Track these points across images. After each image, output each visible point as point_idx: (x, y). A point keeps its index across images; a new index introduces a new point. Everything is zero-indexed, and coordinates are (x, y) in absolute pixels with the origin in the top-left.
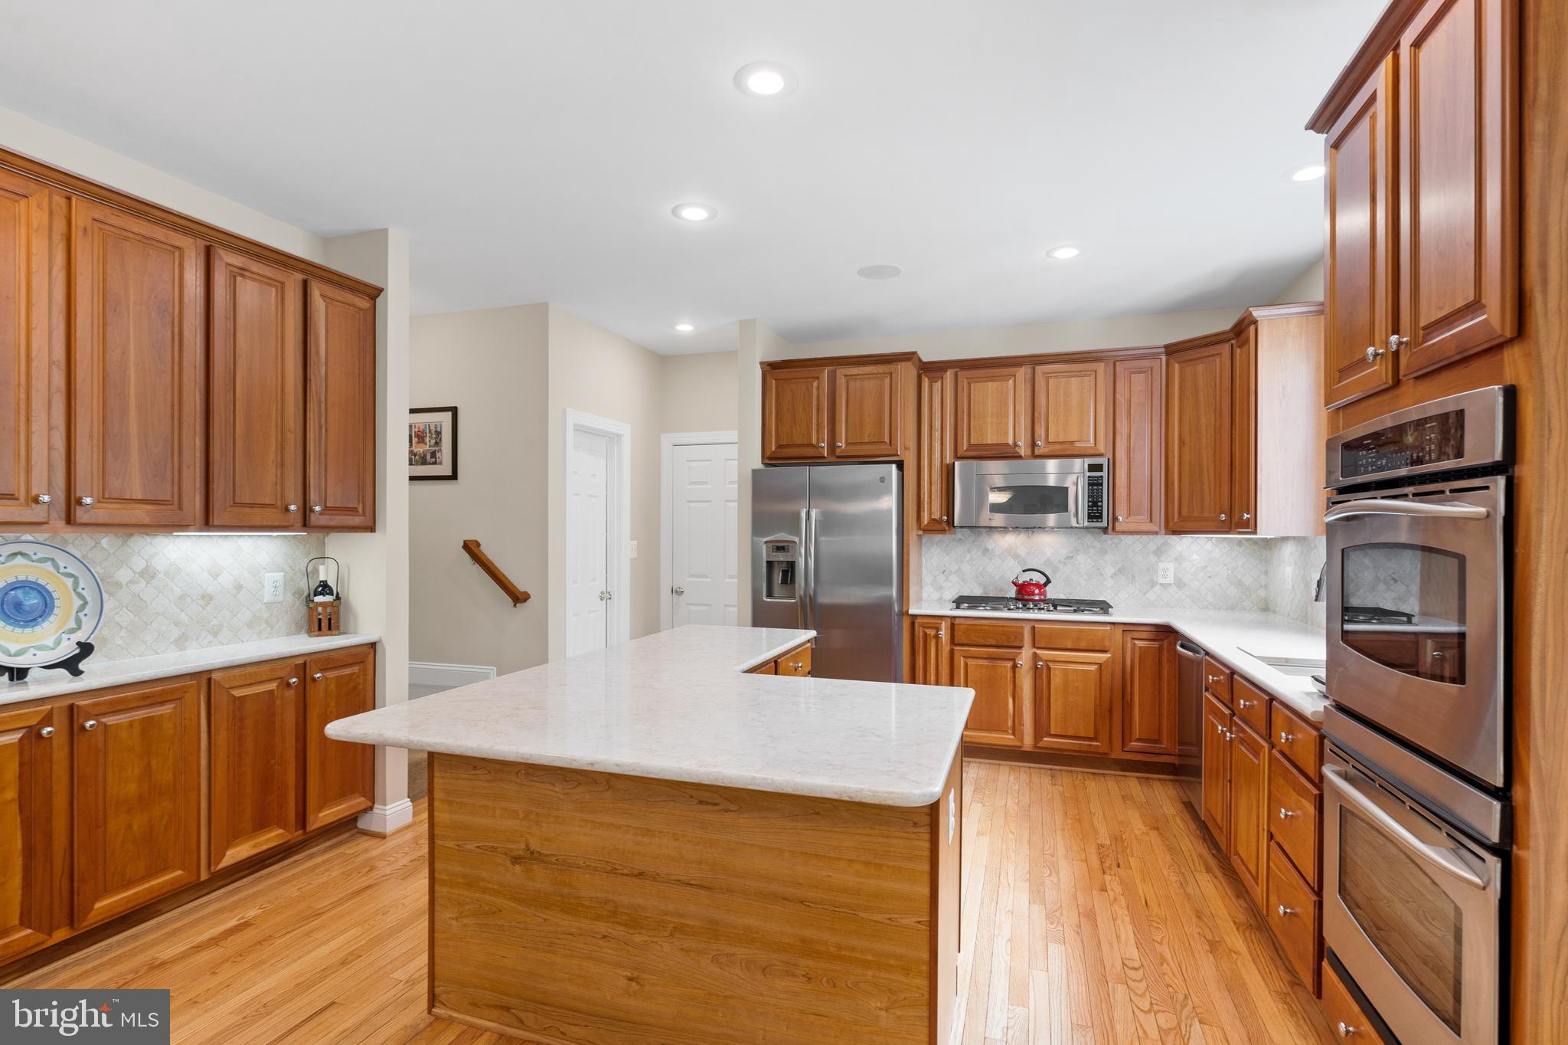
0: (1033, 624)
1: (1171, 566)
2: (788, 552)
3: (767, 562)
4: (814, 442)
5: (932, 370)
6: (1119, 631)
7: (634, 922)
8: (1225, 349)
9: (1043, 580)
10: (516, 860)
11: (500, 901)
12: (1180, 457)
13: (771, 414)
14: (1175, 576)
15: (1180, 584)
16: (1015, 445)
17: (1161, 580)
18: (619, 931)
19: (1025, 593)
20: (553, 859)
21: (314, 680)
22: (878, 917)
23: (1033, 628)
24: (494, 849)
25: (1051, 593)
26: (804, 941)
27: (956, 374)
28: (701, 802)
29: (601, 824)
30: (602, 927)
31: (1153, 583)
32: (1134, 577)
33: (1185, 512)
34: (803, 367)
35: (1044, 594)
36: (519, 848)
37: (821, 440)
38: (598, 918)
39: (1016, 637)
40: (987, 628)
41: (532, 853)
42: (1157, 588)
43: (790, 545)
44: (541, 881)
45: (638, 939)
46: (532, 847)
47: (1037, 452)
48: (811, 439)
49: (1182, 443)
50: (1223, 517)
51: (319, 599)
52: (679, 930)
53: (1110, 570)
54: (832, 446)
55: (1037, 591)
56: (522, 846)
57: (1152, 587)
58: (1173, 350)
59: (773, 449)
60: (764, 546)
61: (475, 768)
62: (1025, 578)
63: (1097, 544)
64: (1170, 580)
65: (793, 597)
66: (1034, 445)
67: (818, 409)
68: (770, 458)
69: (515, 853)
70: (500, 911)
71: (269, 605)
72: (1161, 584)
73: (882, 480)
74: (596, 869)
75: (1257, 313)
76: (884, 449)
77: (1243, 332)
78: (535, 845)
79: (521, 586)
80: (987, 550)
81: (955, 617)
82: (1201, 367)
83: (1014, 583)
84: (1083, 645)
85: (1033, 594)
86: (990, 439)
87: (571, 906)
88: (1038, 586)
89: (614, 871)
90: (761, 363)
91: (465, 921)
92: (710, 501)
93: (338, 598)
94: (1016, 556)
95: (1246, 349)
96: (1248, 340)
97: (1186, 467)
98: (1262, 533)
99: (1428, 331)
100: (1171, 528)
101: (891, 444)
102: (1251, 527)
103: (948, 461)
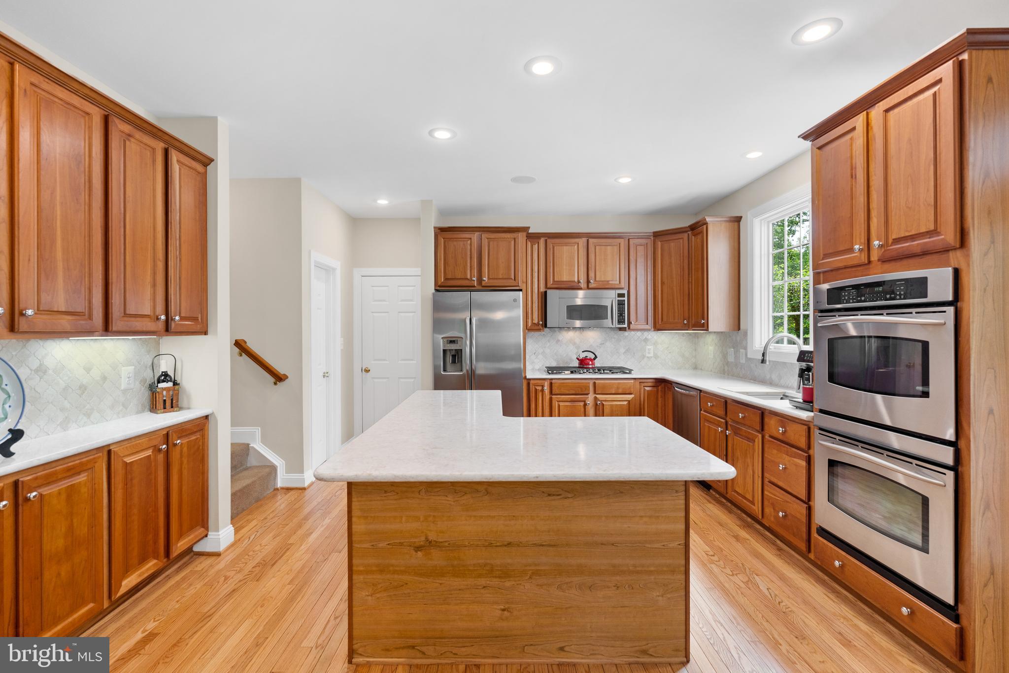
0: (594, 381)
1: (652, 348)
2: (457, 343)
3: (443, 350)
4: (469, 277)
5: (533, 237)
6: (638, 382)
7: (505, 573)
8: (686, 235)
9: (593, 356)
10: (418, 549)
11: (406, 578)
12: (662, 291)
13: (440, 259)
14: (654, 353)
15: (656, 356)
16: (579, 282)
17: (648, 355)
18: (495, 582)
19: (584, 364)
20: (446, 544)
21: (175, 445)
22: (656, 545)
23: (595, 383)
24: (401, 544)
25: (598, 363)
26: (614, 566)
27: (546, 240)
28: (549, 495)
29: (481, 517)
30: (482, 581)
31: (644, 357)
32: (634, 353)
33: (665, 319)
34: (461, 231)
35: (593, 364)
36: (421, 540)
37: (472, 276)
38: (480, 576)
39: (586, 389)
40: (570, 384)
41: (430, 542)
42: (646, 359)
43: (459, 339)
44: (437, 559)
45: (508, 584)
46: (430, 538)
47: (590, 286)
48: (465, 273)
49: (663, 283)
50: (685, 322)
51: (162, 385)
52: (536, 573)
53: (622, 350)
54: (480, 280)
55: (590, 363)
56: (423, 539)
57: (643, 358)
58: (657, 235)
59: (443, 280)
60: (442, 340)
61: (386, 492)
62: (583, 356)
63: (615, 336)
64: (652, 355)
65: (461, 371)
66: (588, 282)
67: (471, 258)
68: (439, 286)
69: (417, 544)
70: (407, 584)
71: (125, 391)
72: (648, 357)
73: (515, 300)
74: (477, 546)
75: (708, 219)
76: (512, 283)
77: (698, 229)
78: (432, 537)
79: (281, 369)
80: (558, 341)
81: (552, 379)
82: (672, 244)
83: (578, 359)
84: (620, 391)
85: (589, 364)
86: (565, 278)
87: (459, 571)
88: (590, 359)
89: (490, 545)
90: (435, 228)
91: (378, 595)
92: (387, 312)
93: (175, 383)
94: (574, 344)
95: (699, 237)
96: (702, 232)
97: (665, 296)
98: (710, 329)
99: (897, 241)
100: (657, 327)
101: (515, 280)
102: (705, 327)
103: (542, 289)
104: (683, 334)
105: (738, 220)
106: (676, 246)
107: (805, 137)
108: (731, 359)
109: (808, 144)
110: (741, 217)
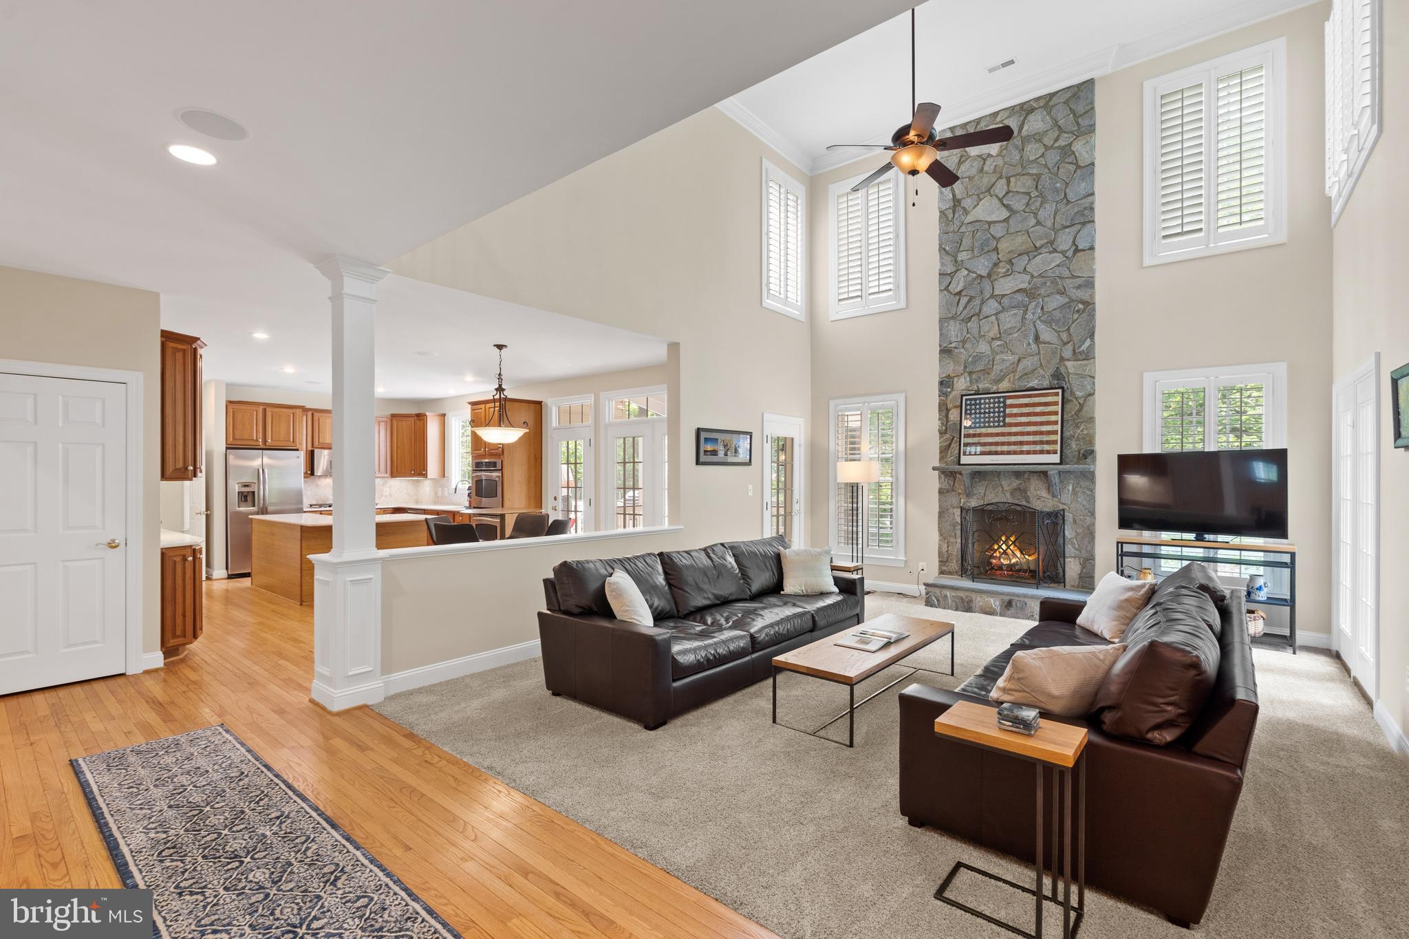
1: (388, 489)
2: (250, 487)
3: (238, 491)
4: (254, 439)
5: (304, 411)
6: (382, 511)
8: (413, 419)
12: (397, 452)
13: (230, 424)
15: (391, 495)
27: (313, 414)
31: (382, 495)
33: (399, 470)
34: (248, 404)
37: (258, 438)
43: (251, 483)
48: (253, 436)
49: (397, 447)
50: (413, 472)
54: (265, 441)
57: (385, 495)
58: (393, 416)
59: (232, 440)
60: (237, 485)
64: (388, 494)
65: (254, 506)
67: (257, 424)
68: (229, 445)
73: (298, 457)
75: (427, 414)
76: (291, 444)
77: (421, 417)
80: (317, 485)
86: (328, 441)
90: (226, 401)
95: (422, 422)
96: (424, 420)
97: (399, 455)
98: (429, 477)
99: (492, 450)
100: (393, 475)
101: (293, 442)
102: (425, 476)
103: (310, 448)
104: (409, 480)
105: (444, 415)
106: (405, 424)
107: (469, 403)
108: (440, 494)
109: (470, 406)
110: (445, 414)
